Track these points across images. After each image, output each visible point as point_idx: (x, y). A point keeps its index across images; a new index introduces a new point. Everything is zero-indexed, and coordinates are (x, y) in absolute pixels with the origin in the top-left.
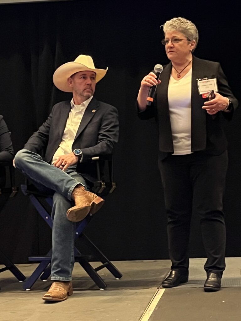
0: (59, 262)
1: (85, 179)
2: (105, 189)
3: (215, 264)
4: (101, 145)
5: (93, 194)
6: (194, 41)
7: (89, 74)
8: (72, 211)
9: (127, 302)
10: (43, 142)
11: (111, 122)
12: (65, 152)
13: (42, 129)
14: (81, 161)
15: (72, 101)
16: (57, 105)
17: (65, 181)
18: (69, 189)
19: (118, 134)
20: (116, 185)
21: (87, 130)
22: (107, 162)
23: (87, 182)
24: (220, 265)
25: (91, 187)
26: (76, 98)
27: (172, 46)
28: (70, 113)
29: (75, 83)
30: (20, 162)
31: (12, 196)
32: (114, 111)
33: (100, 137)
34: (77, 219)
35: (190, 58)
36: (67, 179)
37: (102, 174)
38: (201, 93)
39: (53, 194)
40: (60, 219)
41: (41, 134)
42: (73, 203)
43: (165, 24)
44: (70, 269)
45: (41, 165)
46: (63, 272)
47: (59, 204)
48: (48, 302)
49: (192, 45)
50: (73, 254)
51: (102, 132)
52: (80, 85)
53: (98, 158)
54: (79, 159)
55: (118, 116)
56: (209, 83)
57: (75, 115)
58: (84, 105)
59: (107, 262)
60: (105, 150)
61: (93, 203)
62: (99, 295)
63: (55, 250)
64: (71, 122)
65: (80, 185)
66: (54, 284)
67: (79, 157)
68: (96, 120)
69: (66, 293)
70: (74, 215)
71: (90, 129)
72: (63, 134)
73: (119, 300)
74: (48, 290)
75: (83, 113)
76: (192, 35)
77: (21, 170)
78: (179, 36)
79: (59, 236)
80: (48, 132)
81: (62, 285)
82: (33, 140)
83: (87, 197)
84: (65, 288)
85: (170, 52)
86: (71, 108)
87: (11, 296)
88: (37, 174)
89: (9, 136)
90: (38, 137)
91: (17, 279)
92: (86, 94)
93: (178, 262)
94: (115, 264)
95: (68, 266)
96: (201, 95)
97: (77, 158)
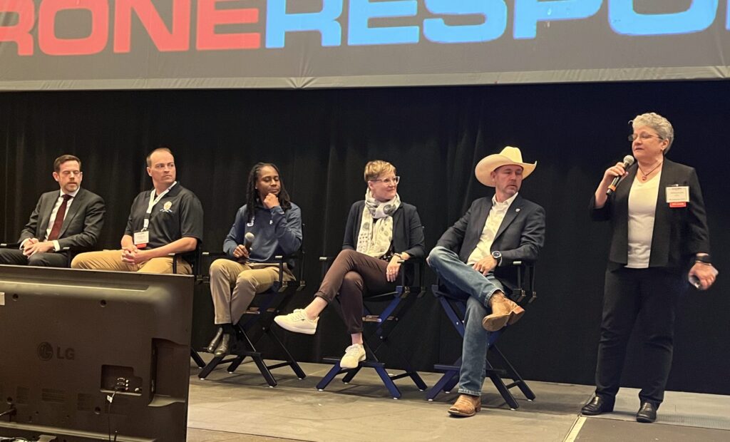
0: (469, 374)
1: (502, 284)
2: (524, 298)
3: (653, 395)
4: (524, 249)
5: (513, 302)
6: (667, 139)
7: (514, 169)
8: (489, 319)
9: (544, 426)
10: (458, 239)
11: (537, 224)
12: (483, 253)
13: (458, 224)
14: (499, 265)
15: (494, 198)
16: (477, 201)
17: (483, 285)
18: (486, 294)
19: (543, 237)
20: (537, 295)
21: (508, 231)
22: (527, 269)
23: (506, 289)
24: (657, 395)
25: (509, 294)
26: (498, 194)
27: (640, 142)
28: (491, 211)
29: (498, 178)
30: (435, 259)
31: (420, 295)
32: (540, 211)
33: (523, 239)
34: (493, 328)
35: (660, 160)
36: (485, 283)
37: (522, 281)
38: (668, 201)
39: (467, 299)
40: (474, 327)
41: (456, 229)
42: (489, 311)
43: (635, 119)
44: (481, 383)
45: (457, 265)
46: (474, 385)
47: (474, 311)
48: (453, 415)
49: (664, 144)
50: (484, 366)
51: (525, 234)
52: (503, 181)
53: (520, 262)
54: (498, 263)
55: (544, 216)
56: (679, 191)
57: (497, 213)
58: (507, 203)
59: (519, 379)
60: (528, 254)
61: (513, 312)
62: (509, 415)
63: (465, 360)
64: (492, 221)
65: (499, 290)
66: (461, 397)
67: (498, 260)
68: (520, 220)
69: (474, 408)
70: (491, 324)
71: (513, 230)
72: (481, 234)
73: (533, 423)
74: (454, 403)
75: (506, 212)
76: (665, 133)
77: (435, 269)
78: (649, 131)
79: (471, 344)
80: (465, 229)
81: (470, 399)
82: (447, 235)
83: (506, 305)
84: (472, 403)
85: (637, 149)
86: (492, 205)
87: (413, 404)
88: (452, 274)
89: (422, 231)
90: (453, 233)
91: (417, 387)
92: (509, 191)
93: (604, 387)
94: (529, 383)
95: (479, 379)
96: (669, 204)
97: (496, 261)
